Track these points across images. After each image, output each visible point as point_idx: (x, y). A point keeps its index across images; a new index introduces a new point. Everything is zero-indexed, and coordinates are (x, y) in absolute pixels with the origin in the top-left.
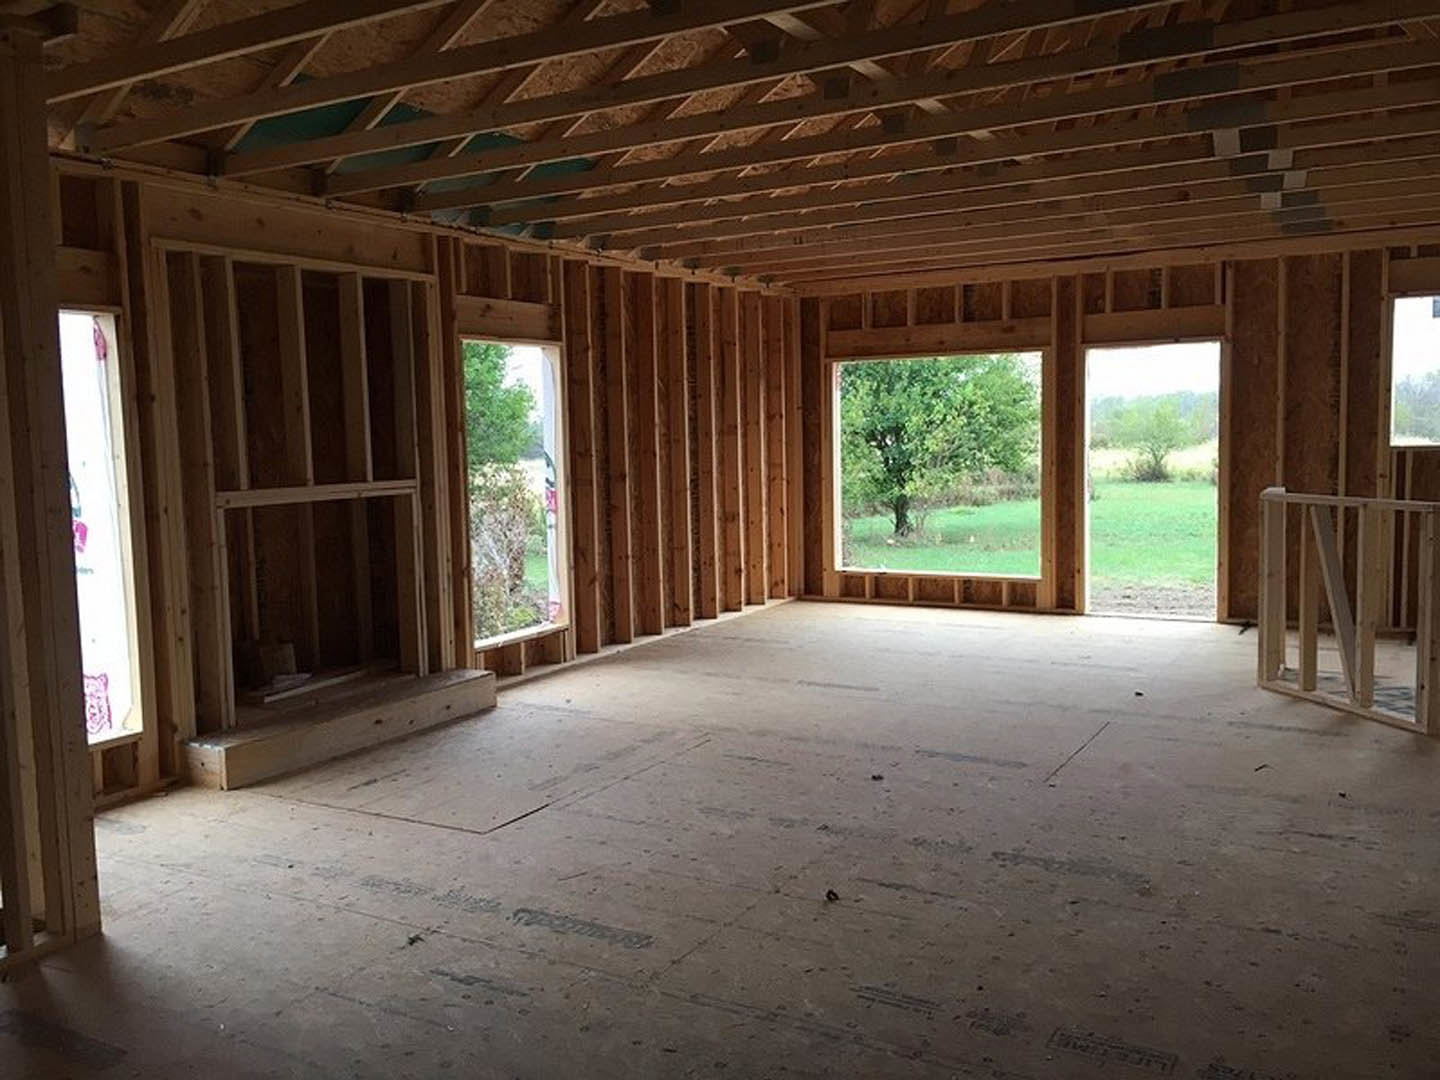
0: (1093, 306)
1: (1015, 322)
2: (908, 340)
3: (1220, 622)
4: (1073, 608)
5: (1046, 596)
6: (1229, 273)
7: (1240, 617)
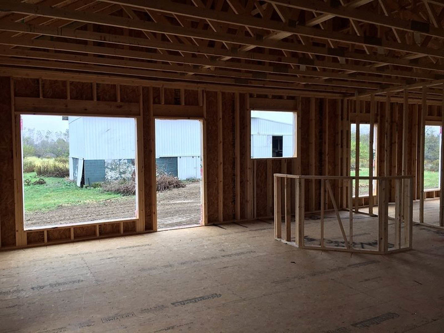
0: (157, 101)
1: (122, 104)
2: (66, 106)
3: (206, 225)
4: (152, 229)
5: (141, 226)
6: (205, 94)
7: (212, 222)
